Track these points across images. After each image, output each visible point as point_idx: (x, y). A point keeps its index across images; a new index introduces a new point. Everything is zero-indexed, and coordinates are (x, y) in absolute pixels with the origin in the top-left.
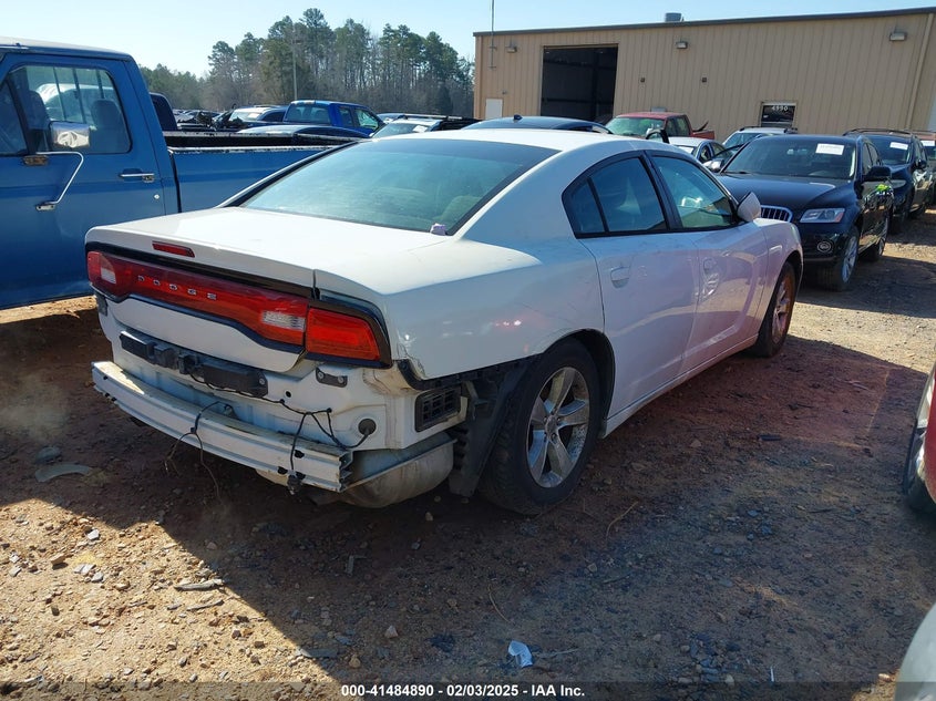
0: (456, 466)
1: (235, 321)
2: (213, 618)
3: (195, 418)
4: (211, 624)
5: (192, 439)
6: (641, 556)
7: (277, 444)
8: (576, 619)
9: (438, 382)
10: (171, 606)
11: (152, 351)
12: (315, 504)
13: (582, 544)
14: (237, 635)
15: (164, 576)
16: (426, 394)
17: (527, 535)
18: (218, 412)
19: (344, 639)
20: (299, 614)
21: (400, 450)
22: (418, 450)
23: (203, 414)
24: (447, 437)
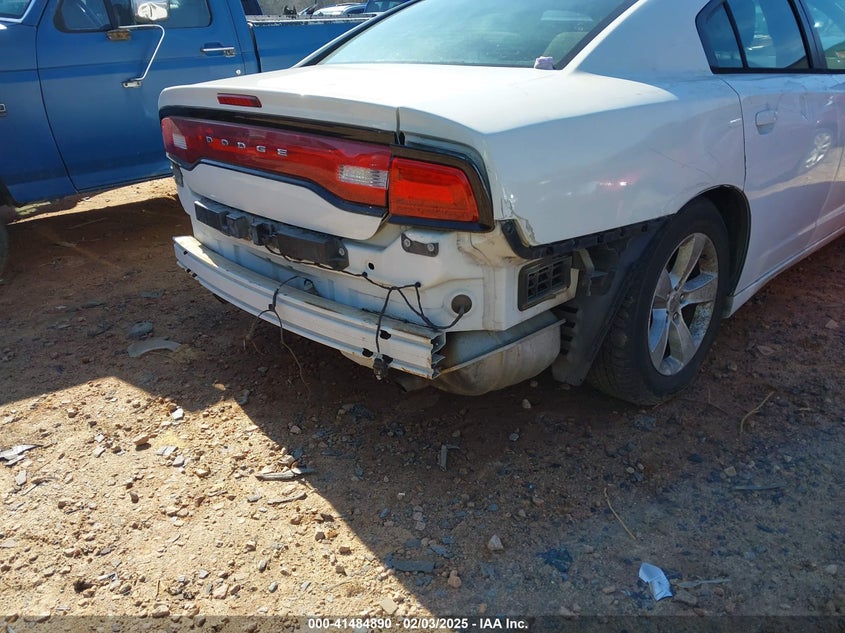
0: (563, 351)
1: (310, 181)
2: (295, 515)
3: (273, 293)
4: (293, 522)
5: (273, 317)
6: (789, 459)
7: (359, 322)
8: (719, 538)
9: (549, 249)
10: (251, 498)
11: (225, 220)
12: (403, 389)
13: (711, 441)
14: (320, 537)
15: (245, 463)
16: (531, 265)
17: (645, 430)
18: (298, 288)
19: (441, 549)
20: (389, 514)
21: (499, 333)
22: (521, 332)
23: (281, 289)
24: (552, 317)
